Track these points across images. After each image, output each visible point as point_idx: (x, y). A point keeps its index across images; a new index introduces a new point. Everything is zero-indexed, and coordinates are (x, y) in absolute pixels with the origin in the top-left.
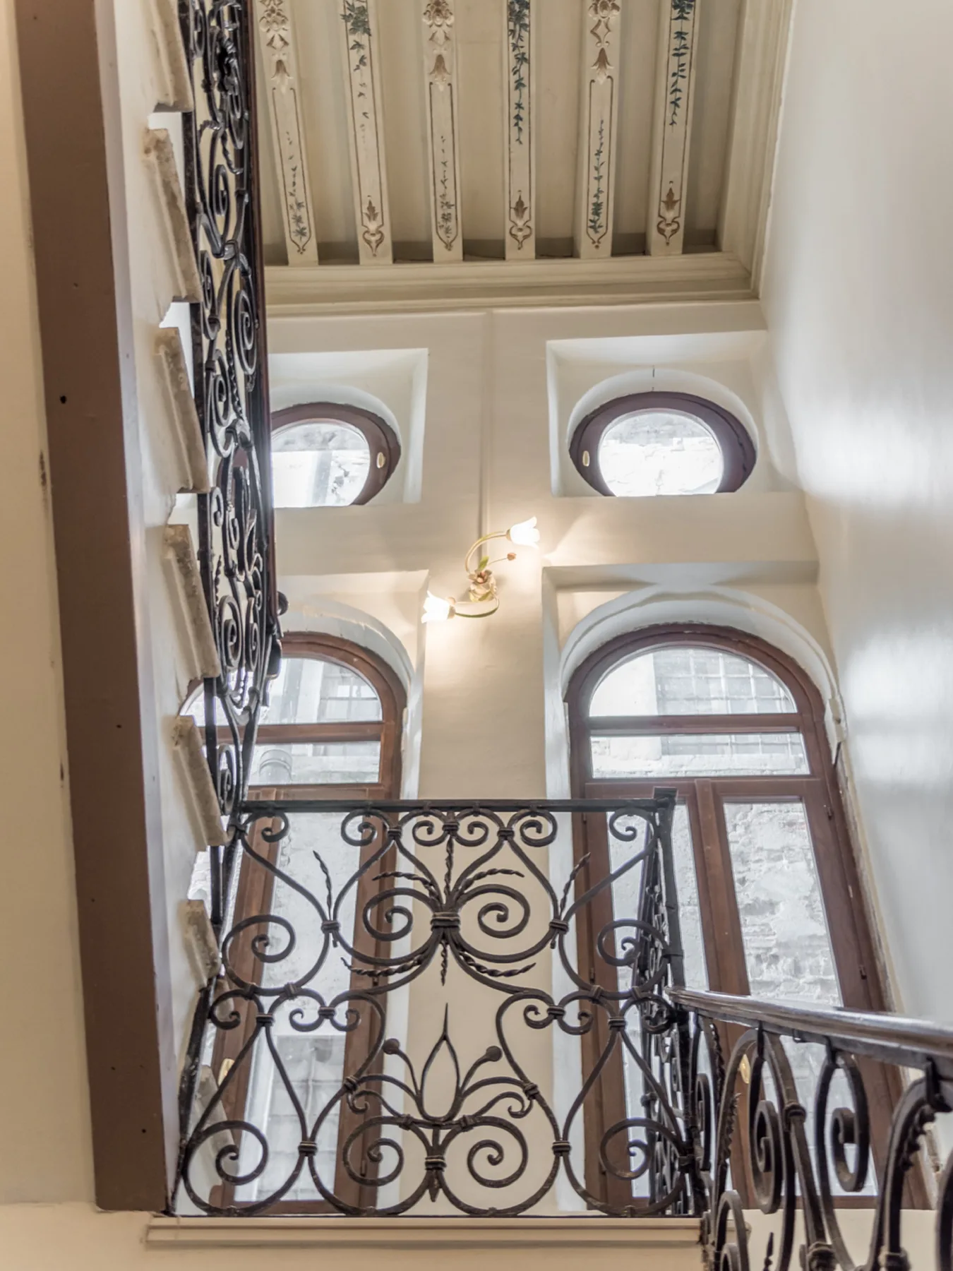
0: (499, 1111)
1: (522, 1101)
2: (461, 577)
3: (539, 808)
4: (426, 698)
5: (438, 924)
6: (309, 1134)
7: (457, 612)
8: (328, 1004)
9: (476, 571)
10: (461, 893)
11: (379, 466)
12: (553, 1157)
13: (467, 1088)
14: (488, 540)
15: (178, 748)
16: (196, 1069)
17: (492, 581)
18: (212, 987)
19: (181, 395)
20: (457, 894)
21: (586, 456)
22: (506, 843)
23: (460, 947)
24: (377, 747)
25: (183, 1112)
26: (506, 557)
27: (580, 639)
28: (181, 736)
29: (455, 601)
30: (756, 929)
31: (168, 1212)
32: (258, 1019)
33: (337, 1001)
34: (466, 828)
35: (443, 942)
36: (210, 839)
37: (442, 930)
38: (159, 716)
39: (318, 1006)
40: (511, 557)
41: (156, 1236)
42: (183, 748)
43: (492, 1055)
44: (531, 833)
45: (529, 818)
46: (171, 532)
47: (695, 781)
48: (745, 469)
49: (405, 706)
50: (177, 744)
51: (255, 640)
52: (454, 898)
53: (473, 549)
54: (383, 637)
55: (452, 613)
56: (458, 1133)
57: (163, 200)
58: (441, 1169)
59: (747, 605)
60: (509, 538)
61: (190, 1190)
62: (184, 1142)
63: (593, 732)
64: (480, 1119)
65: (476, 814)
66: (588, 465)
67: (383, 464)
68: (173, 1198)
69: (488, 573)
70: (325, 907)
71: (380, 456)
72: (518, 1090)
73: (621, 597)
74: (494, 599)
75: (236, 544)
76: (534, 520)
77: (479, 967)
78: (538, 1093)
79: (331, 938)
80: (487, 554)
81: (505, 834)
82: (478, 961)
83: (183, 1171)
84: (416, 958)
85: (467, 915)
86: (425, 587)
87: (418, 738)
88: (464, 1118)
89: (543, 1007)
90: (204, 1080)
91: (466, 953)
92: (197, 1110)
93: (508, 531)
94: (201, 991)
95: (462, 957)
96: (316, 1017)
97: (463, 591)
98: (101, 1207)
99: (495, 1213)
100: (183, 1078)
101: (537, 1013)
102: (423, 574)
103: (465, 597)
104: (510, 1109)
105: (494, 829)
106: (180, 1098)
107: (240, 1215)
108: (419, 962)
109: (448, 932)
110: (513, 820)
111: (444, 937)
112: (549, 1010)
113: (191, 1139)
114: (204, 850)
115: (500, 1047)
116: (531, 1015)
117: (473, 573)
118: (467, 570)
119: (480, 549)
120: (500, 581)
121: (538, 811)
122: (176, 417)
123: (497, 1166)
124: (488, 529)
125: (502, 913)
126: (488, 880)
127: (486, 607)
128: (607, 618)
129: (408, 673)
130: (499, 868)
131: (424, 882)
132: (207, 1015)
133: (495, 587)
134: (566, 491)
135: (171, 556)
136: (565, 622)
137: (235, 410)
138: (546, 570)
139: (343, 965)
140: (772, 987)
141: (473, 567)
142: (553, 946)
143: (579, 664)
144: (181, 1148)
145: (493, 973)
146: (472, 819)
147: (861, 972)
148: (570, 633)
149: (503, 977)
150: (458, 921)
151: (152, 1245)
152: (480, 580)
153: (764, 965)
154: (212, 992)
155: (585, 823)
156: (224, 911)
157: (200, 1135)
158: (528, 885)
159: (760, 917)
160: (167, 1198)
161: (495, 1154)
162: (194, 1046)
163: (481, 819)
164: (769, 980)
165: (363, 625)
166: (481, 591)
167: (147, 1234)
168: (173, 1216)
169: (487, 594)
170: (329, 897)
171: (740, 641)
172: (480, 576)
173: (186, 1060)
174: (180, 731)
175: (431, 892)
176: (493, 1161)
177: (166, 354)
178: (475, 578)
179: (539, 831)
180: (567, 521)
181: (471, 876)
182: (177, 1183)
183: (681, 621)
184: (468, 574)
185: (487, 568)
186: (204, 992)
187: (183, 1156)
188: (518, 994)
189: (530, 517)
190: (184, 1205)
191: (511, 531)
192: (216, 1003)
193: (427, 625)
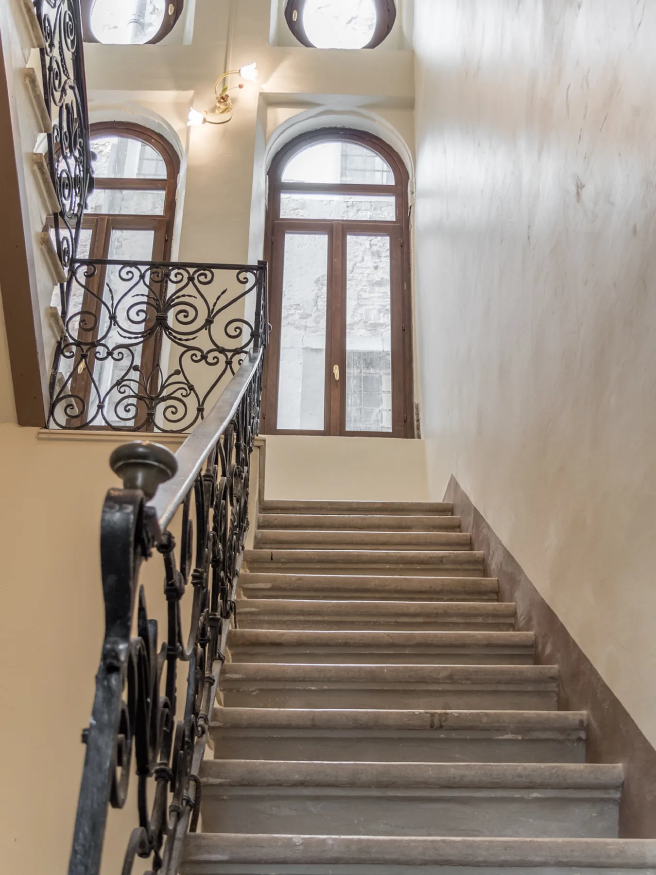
0: (178, 394)
1: (186, 390)
2: (212, 97)
3: (207, 267)
4: (189, 169)
5: (158, 318)
6: (102, 401)
7: (208, 120)
8: (110, 350)
9: (220, 95)
10: (170, 304)
11: (170, 14)
12: (197, 412)
13: (166, 384)
14: (229, 75)
15: (43, 247)
16: (56, 374)
17: (229, 101)
18: (63, 341)
19: (37, 97)
20: (167, 305)
21: (295, 13)
22: (191, 283)
23: (167, 328)
24: (163, 193)
25: (51, 391)
26: (238, 86)
27: (279, 136)
28: (44, 242)
29: (207, 113)
30: (380, 294)
31: (46, 427)
32: (81, 355)
33: (114, 349)
34: (174, 276)
35: (160, 326)
36: (59, 281)
37: (160, 321)
38: (33, 234)
39: (106, 350)
40: (241, 86)
41: (41, 436)
42: (45, 247)
43: (177, 373)
44: (202, 278)
45: (202, 271)
46: (35, 157)
47: (334, 223)
48: (388, 27)
49: (178, 172)
50: (42, 244)
51: (80, 182)
52: (166, 307)
53: (220, 80)
54: (168, 130)
55: (205, 121)
56: (160, 402)
57: (24, 10)
58: (153, 415)
59: (374, 120)
60: (240, 75)
61: (54, 420)
62: (52, 402)
63: (282, 191)
64: (169, 397)
65: (179, 269)
66: (295, 20)
67: (173, 11)
68: (48, 422)
69: (227, 96)
70: (111, 309)
71: (171, 6)
72: (186, 387)
73: (305, 111)
74: (229, 113)
75: (67, 144)
76: (254, 65)
77: (175, 337)
78: (194, 388)
79: (113, 322)
80: (228, 84)
81: (191, 279)
82: (174, 334)
83: (52, 413)
84: (148, 332)
85: (171, 314)
86: (191, 103)
87: (184, 193)
88: (163, 397)
89: (199, 354)
90: (59, 378)
91: (170, 331)
92: (57, 389)
93: (240, 70)
94: (57, 342)
95: (168, 333)
96: (106, 355)
97: (213, 106)
98: (19, 424)
99: (172, 432)
100: (51, 377)
101: (196, 356)
102: (191, 93)
103: (213, 110)
104: (182, 394)
105: (186, 275)
106: (50, 385)
107: (74, 429)
108: (150, 334)
109: (162, 321)
110: (195, 272)
111: (161, 324)
112: (201, 356)
113: (55, 401)
114: (57, 285)
115: (180, 369)
116: (194, 358)
117: (219, 96)
118: (216, 93)
119: (224, 80)
120: (234, 101)
121: (206, 268)
122: (35, 103)
123: (175, 415)
124: (230, 68)
125: (186, 314)
126: (182, 299)
127: (225, 117)
128: (295, 124)
129: (181, 153)
130: (186, 294)
131: (154, 299)
132: (60, 352)
133: (231, 104)
134: (280, 42)
135: (36, 168)
136: (270, 127)
137: (66, 75)
138: (261, 94)
139: (118, 334)
140: (384, 327)
141: (219, 91)
142: (206, 329)
143: (278, 150)
144: (51, 404)
145: (180, 339)
146: (176, 271)
147: (403, 327)
148: (272, 133)
149: (184, 341)
150: (167, 317)
151: (39, 439)
152: (222, 100)
153: (382, 314)
154: (62, 343)
155: (273, 243)
156: (67, 309)
157: (59, 400)
158: (199, 303)
159: (383, 287)
160: (45, 422)
161: (174, 410)
162: (55, 365)
163: (181, 271)
164: (383, 323)
165: (157, 121)
166: (223, 107)
167: (38, 435)
168: (48, 429)
169: (226, 109)
170: (112, 304)
171: (370, 140)
172: (222, 98)
173: (52, 371)
174: (43, 240)
175: (156, 304)
176: (173, 413)
177: (29, 81)
178: (220, 99)
179: (206, 277)
180: (275, 64)
181: (174, 297)
182: (49, 417)
183: (339, 126)
184: (216, 96)
185: (227, 93)
186: (59, 343)
187: (51, 407)
188: (190, 348)
189: (253, 63)
190: (52, 425)
191: (241, 71)
192: (64, 348)
193: (192, 128)
